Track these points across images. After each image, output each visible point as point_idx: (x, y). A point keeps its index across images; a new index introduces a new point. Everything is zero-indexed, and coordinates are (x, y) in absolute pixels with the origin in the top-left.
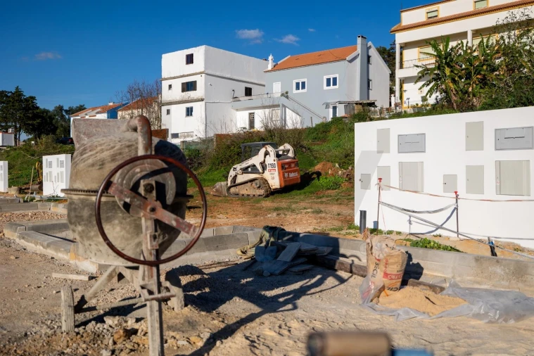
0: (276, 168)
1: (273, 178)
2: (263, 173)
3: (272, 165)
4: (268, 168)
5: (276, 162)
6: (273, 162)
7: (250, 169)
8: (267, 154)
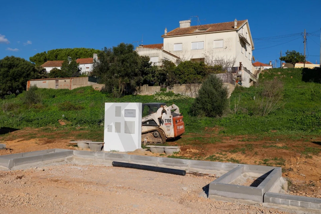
0: (172, 123)
1: (169, 130)
2: (160, 126)
3: (169, 121)
4: (164, 122)
5: (171, 118)
6: (169, 118)
7: (148, 123)
8: (164, 111)
